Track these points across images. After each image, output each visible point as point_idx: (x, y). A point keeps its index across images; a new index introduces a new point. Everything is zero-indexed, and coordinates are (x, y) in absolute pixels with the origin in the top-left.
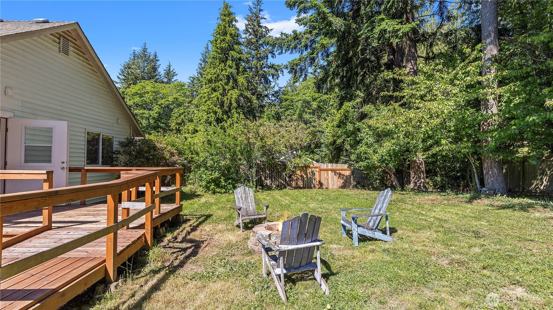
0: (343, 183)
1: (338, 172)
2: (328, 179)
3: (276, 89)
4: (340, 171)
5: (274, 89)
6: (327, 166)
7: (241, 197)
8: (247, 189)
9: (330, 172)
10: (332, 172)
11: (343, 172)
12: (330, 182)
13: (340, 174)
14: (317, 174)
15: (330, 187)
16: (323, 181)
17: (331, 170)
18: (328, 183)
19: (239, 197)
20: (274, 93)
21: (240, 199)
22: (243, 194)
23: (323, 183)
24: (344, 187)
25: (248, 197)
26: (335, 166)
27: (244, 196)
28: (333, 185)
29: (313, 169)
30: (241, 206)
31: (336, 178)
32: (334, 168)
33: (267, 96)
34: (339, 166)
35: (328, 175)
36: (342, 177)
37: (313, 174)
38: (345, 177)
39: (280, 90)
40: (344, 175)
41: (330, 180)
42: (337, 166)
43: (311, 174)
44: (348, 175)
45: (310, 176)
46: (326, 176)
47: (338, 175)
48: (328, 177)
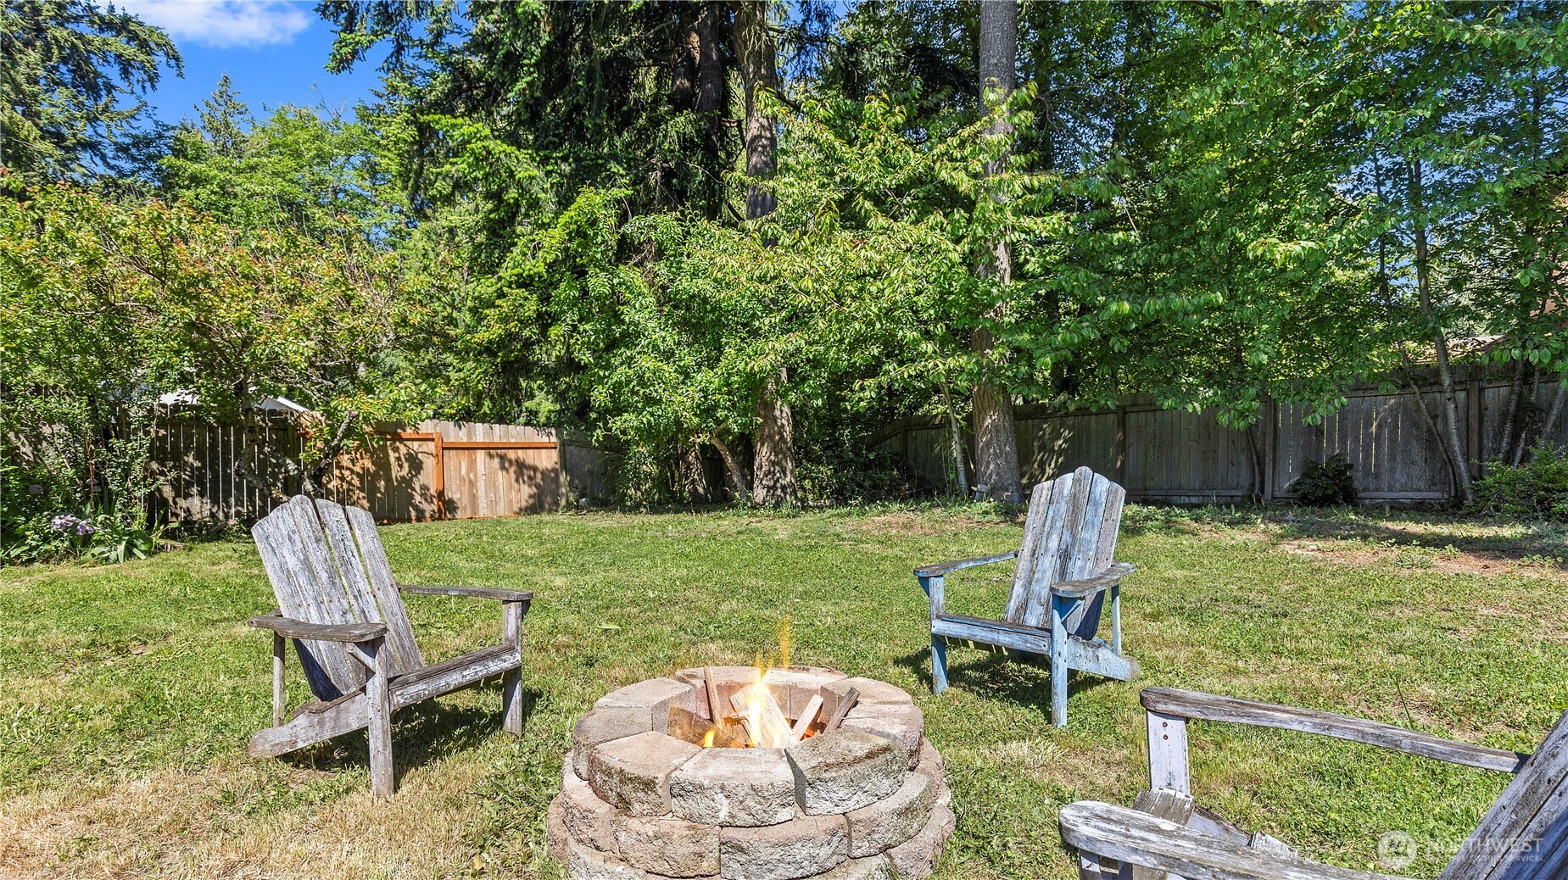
0: (531, 496)
1: (511, 454)
2: (472, 484)
3: (145, 126)
4: (520, 453)
5: (134, 123)
6: (470, 434)
7: (307, 564)
8: (333, 512)
9: (480, 455)
10: (491, 456)
11: (530, 457)
12: (481, 493)
13: (521, 466)
14: (429, 463)
15: (483, 512)
16: (452, 493)
17: (487, 448)
18: (474, 498)
19: (292, 563)
20: (128, 141)
21: (302, 579)
22: (312, 546)
23: (456, 497)
24: (534, 508)
25: (346, 563)
26: (499, 433)
27: (318, 555)
28: (493, 504)
29: (415, 445)
30: (375, 618)
31: (503, 479)
32: (497, 440)
33: (91, 146)
34: (516, 433)
35: (472, 465)
36: (530, 478)
37: (416, 465)
38: (539, 475)
39: (160, 137)
40: (535, 469)
41: (481, 485)
42: (507, 432)
43: (406, 465)
44: (549, 467)
45: (401, 474)
46: (463, 472)
47: (512, 470)
48: (476, 476)
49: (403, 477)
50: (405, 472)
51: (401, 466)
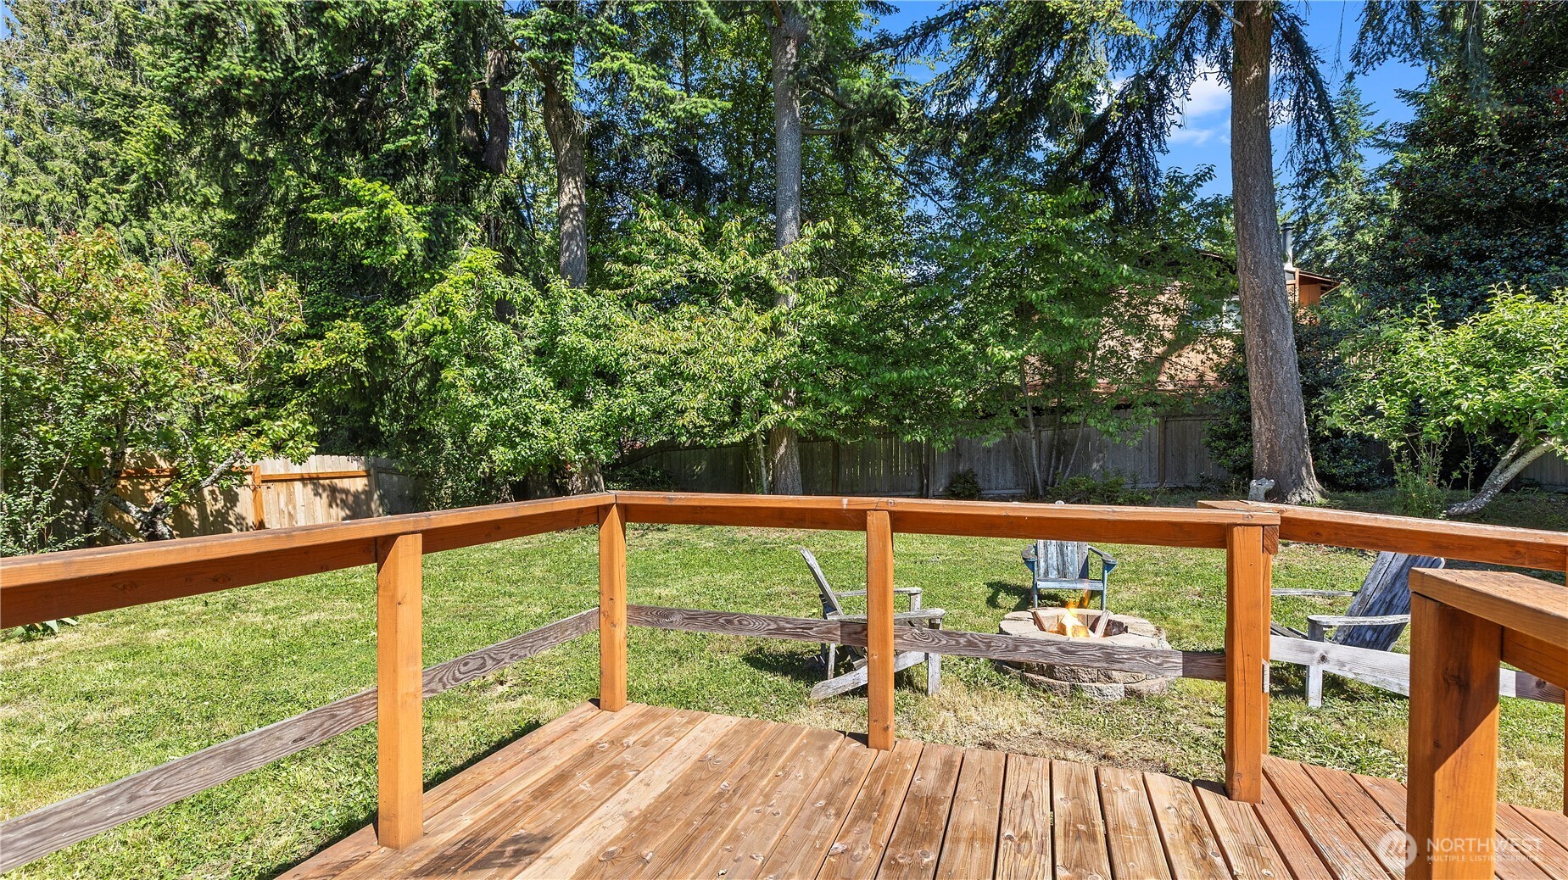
0: (342, 518)
1: (326, 482)
2: (292, 515)
4: (336, 481)
6: (286, 466)
9: (298, 485)
10: (307, 485)
11: (345, 484)
13: (333, 490)
14: (245, 496)
17: (303, 479)
26: (316, 464)
31: (321, 503)
34: (332, 463)
35: (290, 498)
36: (341, 499)
37: (231, 498)
38: (350, 497)
40: (348, 493)
41: (300, 514)
42: (322, 462)
43: (220, 497)
44: (360, 489)
45: (216, 507)
46: (282, 505)
47: (324, 495)
48: (294, 508)
49: (218, 511)
50: (220, 505)
51: (215, 500)
